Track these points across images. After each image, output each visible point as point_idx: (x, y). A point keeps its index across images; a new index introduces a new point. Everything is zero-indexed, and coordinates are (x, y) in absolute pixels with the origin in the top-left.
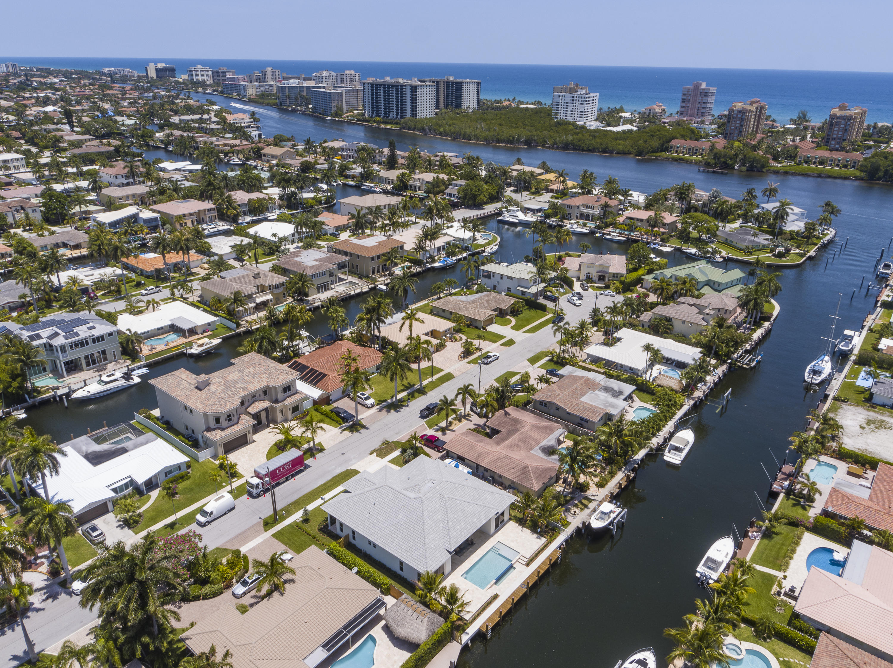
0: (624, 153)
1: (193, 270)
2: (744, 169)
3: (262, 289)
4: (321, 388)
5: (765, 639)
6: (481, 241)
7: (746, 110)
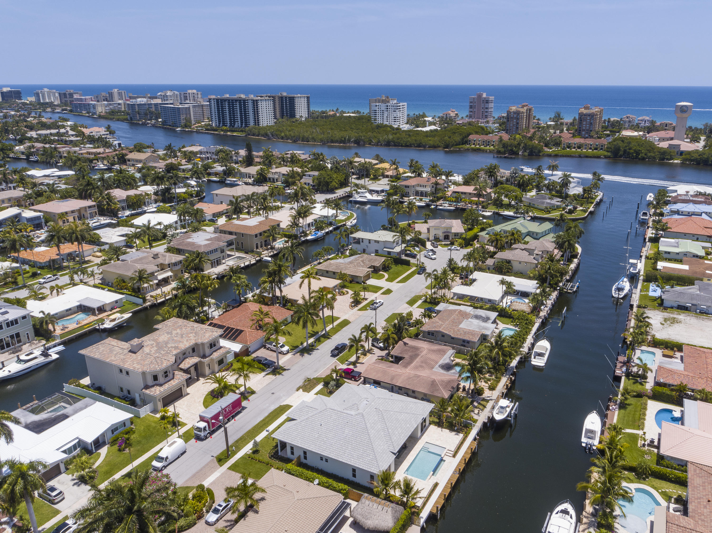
0: (434, 147)
1: (87, 259)
2: (526, 154)
3: (162, 267)
4: (240, 342)
5: (644, 479)
6: (341, 217)
7: (519, 112)
